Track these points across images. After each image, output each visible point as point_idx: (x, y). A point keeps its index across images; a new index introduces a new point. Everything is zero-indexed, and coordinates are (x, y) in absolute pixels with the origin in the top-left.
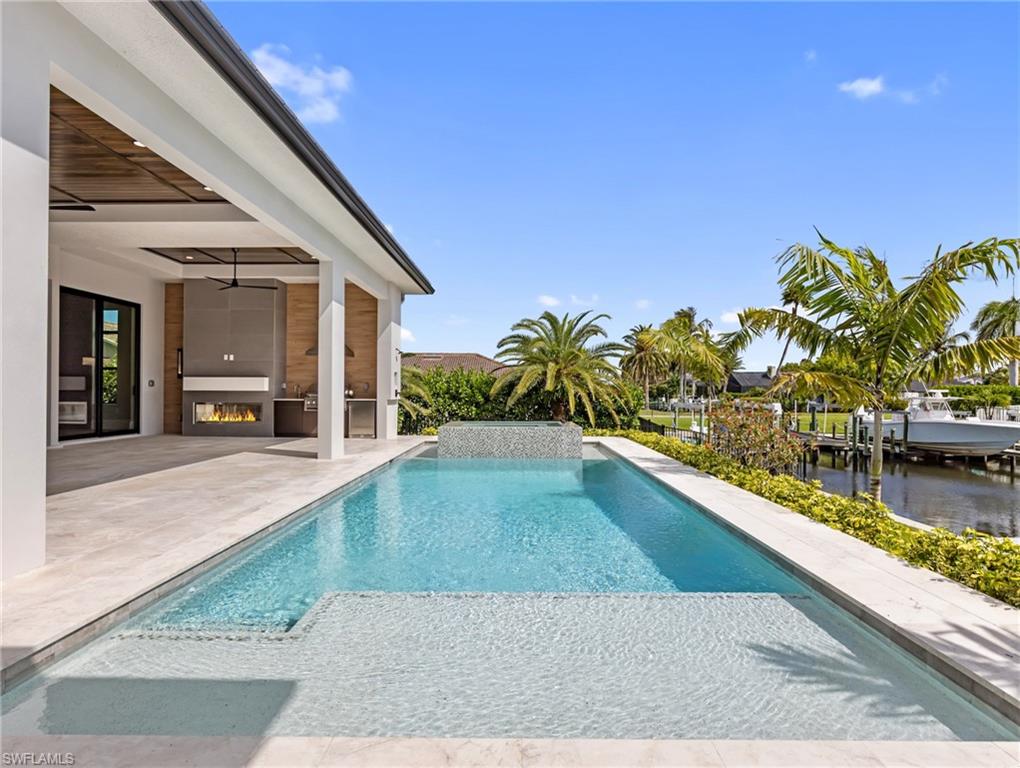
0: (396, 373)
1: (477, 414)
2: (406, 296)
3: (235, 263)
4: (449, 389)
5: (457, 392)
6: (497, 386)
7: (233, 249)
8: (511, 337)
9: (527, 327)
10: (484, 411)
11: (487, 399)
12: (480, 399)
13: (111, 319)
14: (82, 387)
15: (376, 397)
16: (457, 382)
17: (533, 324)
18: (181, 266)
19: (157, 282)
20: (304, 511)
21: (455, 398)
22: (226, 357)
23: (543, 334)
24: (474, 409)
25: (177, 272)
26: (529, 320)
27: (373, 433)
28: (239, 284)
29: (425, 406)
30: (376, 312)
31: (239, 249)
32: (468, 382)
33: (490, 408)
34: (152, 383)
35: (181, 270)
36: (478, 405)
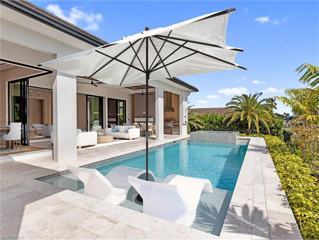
0: (185, 116)
1: (218, 128)
2: (190, 93)
3: (143, 88)
4: (210, 120)
5: (212, 121)
6: (225, 119)
7: (142, 85)
8: (231, 102)
9: (236, 99)
10: (221, 127)
11: (222, 124)
12: (220, 123)
13: (121, 104)
14: (115, 121)
15: (179, 123)
16: (212, 118)
17: (239, 98)
18: (134, 90)
19: (130, 94)
20: (135, 153)
21: (211, 123)
22: (143, 113)
23: (242, 101)
24: (217, 126)
25: (133, 92)
26: (237, 96)
27: (178, 133)
28: (144, 94)
29: (202, 125)
30: (179, 98)
31: (143, 85)
32: (216, 118)
33: (223, 126)
34: (129, 119)
35: (134, 92)
36: (219, 125)
